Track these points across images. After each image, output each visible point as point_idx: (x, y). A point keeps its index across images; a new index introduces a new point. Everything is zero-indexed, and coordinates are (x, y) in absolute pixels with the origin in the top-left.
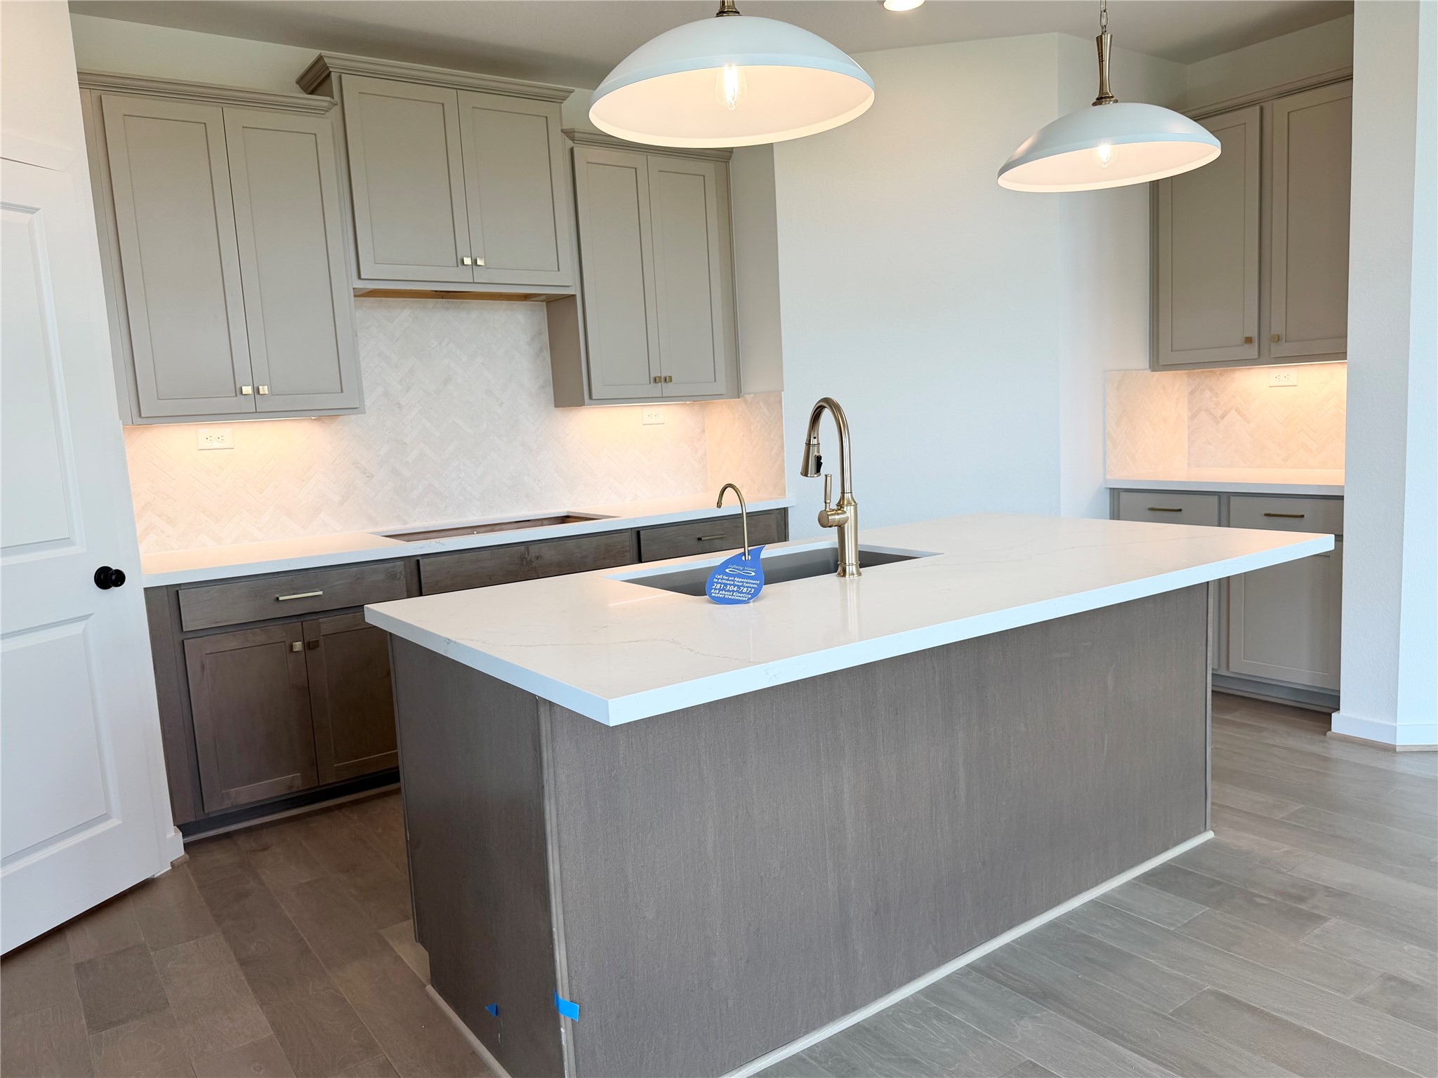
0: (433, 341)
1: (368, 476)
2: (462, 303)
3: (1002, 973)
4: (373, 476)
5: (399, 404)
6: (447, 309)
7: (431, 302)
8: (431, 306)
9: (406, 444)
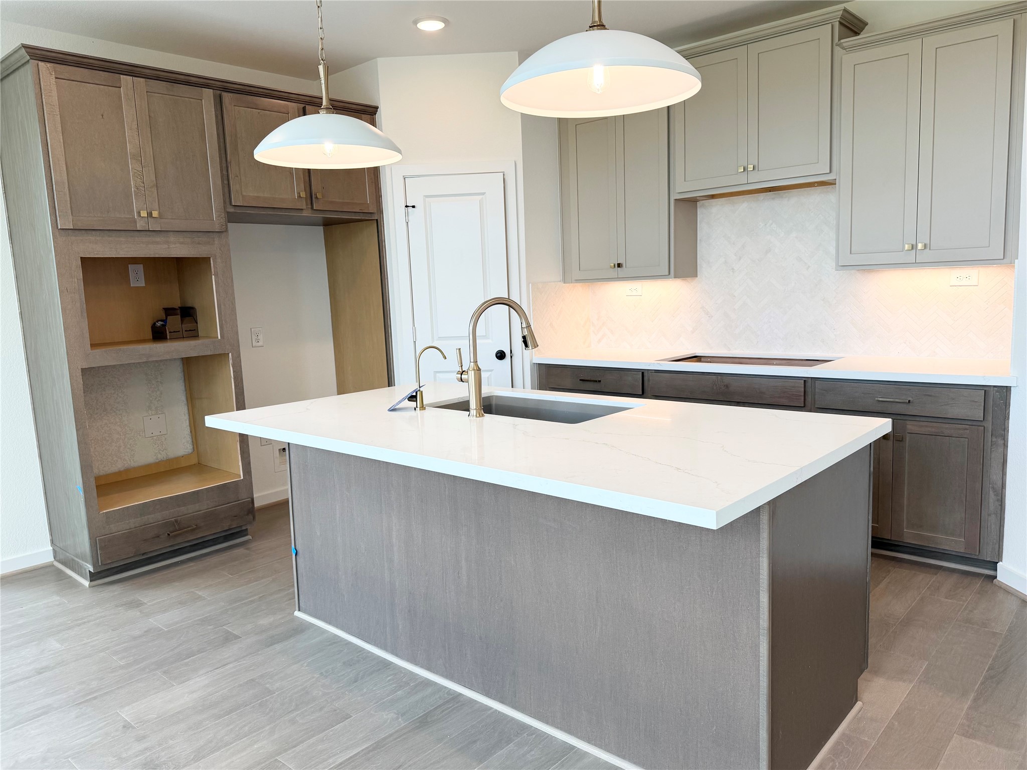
0: (761, 223)
1: (709, 317)
2: (785, 193)
3: (451, 707)
4: (712, 317)
5: (733, 269)
6: (773, 199)
7: (762, 196)
8: (762, 199)
9: (735, 296)
